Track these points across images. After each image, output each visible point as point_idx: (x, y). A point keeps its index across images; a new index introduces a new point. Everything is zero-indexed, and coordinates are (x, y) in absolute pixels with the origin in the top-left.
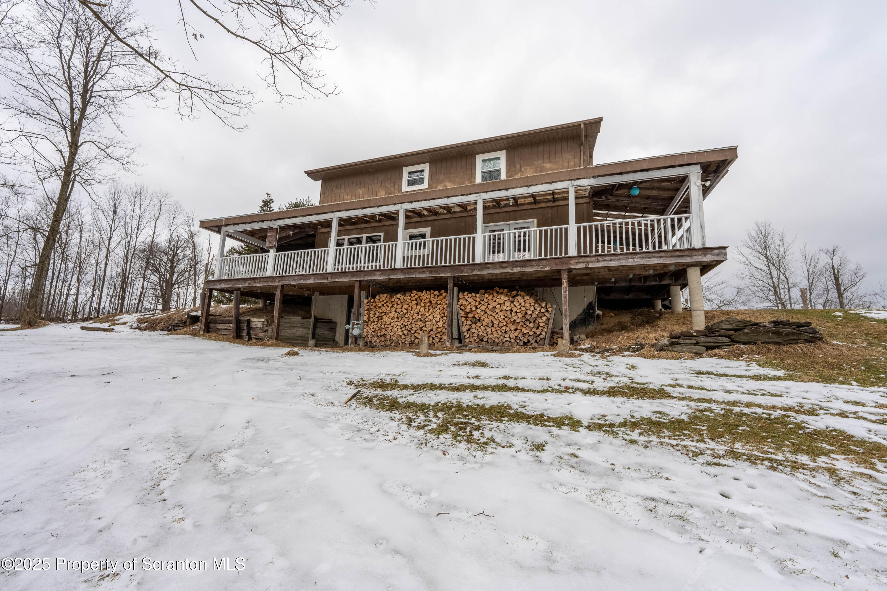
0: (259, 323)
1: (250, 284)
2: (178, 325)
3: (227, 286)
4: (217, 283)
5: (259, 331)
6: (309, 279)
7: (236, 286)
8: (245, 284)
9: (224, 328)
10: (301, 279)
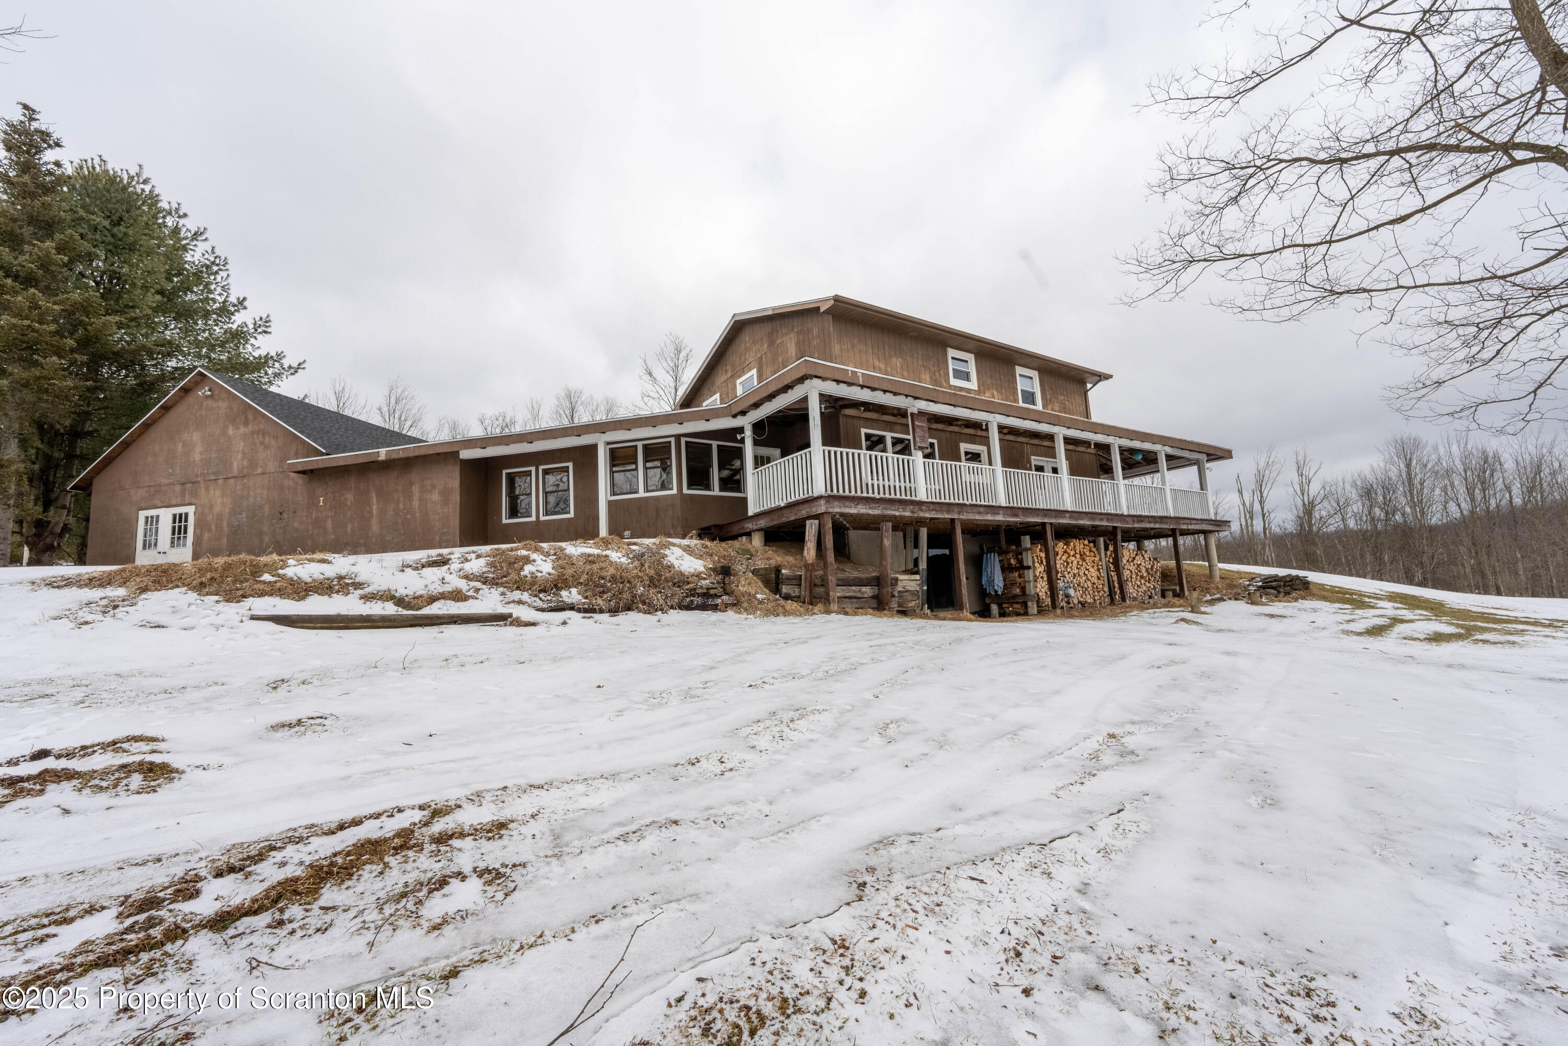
0: (913, 583)
1: (913, 512)
2: (712, 592)
3: (871, 512)
4: (847, 503)
5: (910, 598)
6: (998, 514)
7: (889, 512)
8: (904, 510)
9: (847, 595)
10: (988, 513)
